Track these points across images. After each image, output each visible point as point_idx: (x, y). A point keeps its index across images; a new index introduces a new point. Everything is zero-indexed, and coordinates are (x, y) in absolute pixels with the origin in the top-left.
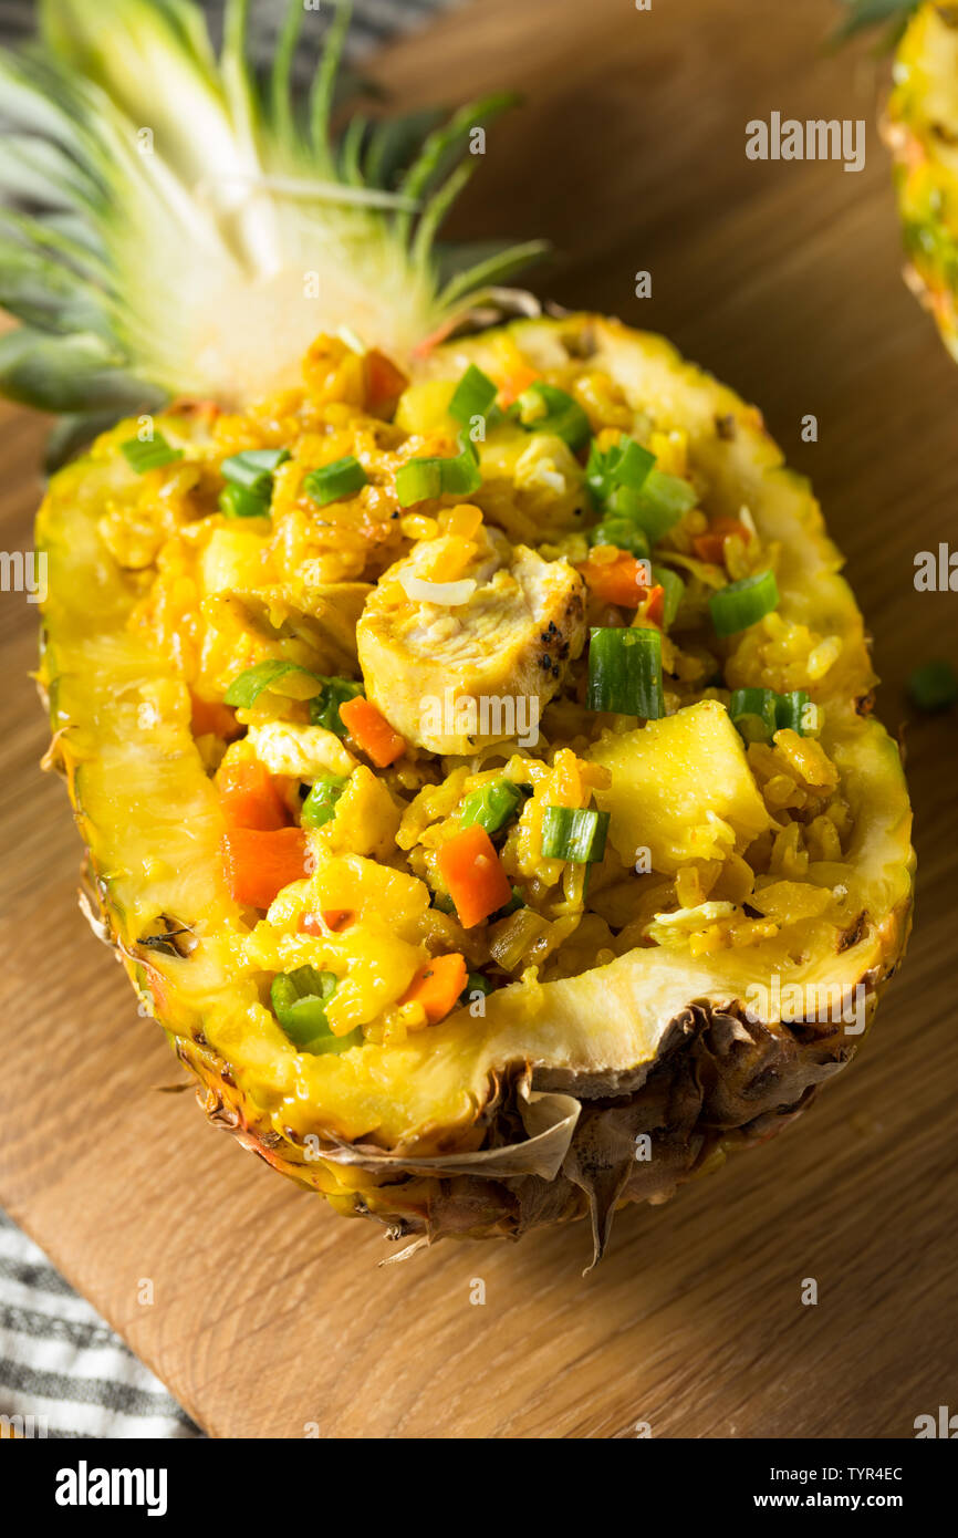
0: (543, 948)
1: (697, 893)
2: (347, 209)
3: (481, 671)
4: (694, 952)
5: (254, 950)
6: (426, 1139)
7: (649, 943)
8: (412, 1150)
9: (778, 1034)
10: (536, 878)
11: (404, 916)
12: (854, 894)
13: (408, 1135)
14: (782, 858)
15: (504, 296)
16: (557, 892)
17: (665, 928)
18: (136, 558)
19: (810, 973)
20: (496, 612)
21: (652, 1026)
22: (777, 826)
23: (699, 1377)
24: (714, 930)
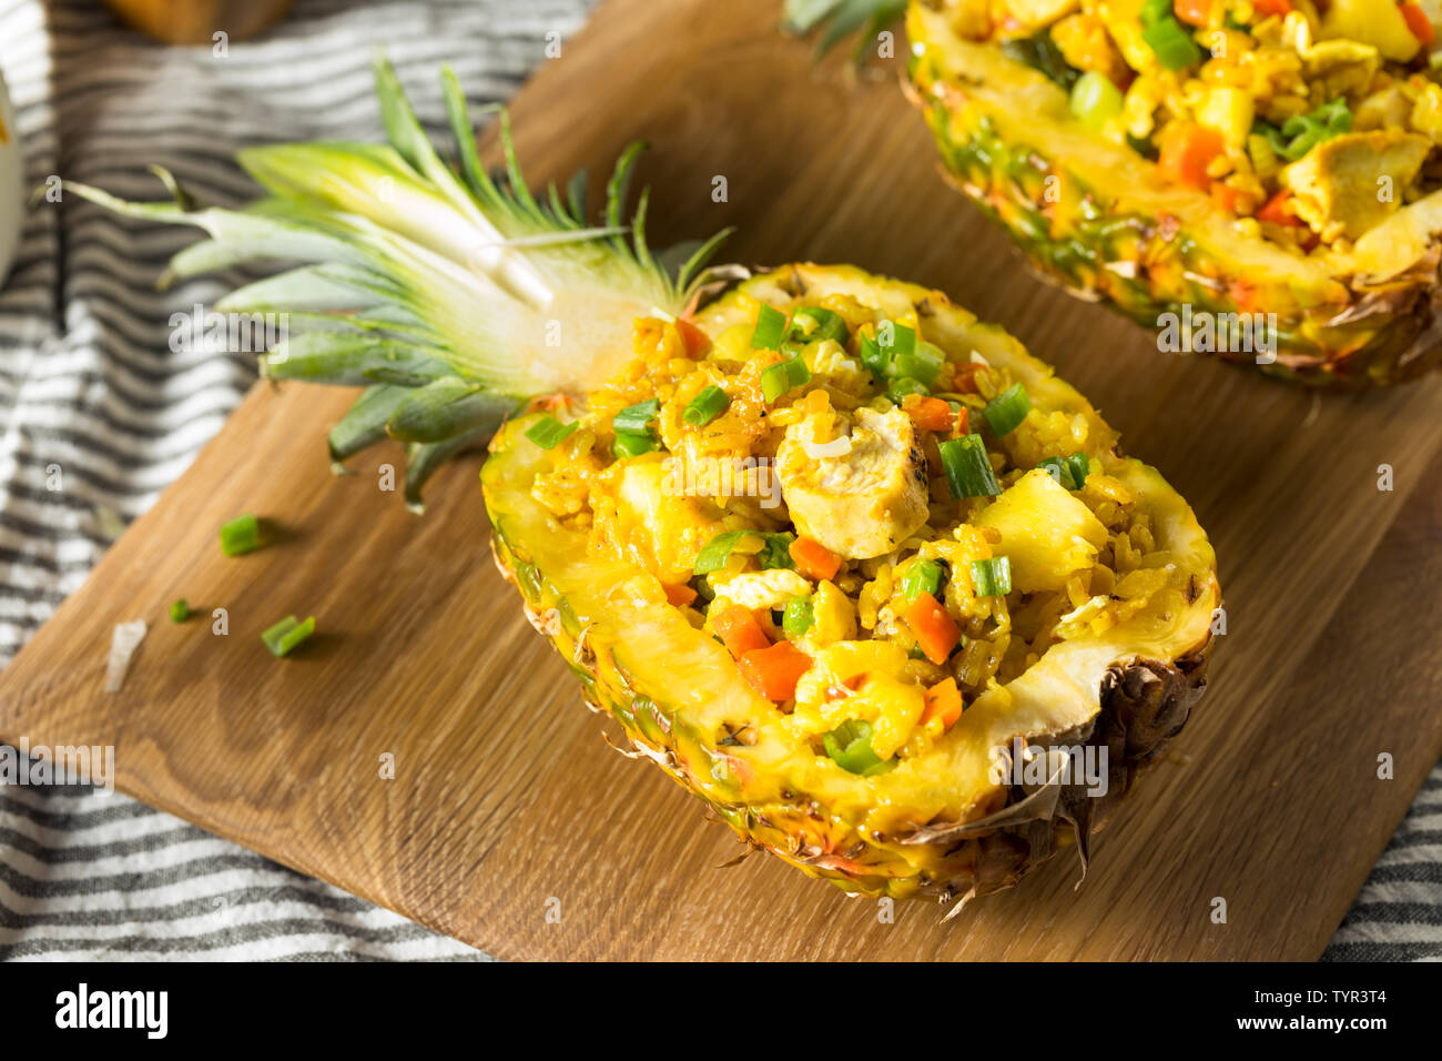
0: (994, 662)
1: (1083, 596)
2: (578, 244)
3: (886, 490)
4: (1098, 632)
5: (803, 722)
6: (979, 804)
7: (1058, 640)
8: (970, 816)
9: (1173, 669)
10: (974, 616)
11: (895, 669)
12: (1180, 568)
13: (966, 806)
14: (1124, 557)
15: (718, 270)
16: (991, 622)
17: (1068, 625)
18: (572, 506)
19: (1177, 624)
20: (870, 453)
21: (1089, 688)
22: (1112, 539)
23: (1154, 949)
24: (1105, 614)
